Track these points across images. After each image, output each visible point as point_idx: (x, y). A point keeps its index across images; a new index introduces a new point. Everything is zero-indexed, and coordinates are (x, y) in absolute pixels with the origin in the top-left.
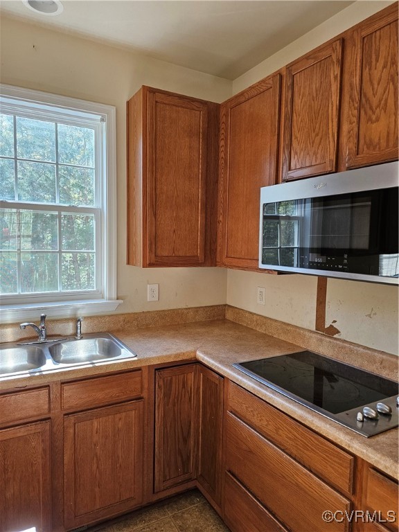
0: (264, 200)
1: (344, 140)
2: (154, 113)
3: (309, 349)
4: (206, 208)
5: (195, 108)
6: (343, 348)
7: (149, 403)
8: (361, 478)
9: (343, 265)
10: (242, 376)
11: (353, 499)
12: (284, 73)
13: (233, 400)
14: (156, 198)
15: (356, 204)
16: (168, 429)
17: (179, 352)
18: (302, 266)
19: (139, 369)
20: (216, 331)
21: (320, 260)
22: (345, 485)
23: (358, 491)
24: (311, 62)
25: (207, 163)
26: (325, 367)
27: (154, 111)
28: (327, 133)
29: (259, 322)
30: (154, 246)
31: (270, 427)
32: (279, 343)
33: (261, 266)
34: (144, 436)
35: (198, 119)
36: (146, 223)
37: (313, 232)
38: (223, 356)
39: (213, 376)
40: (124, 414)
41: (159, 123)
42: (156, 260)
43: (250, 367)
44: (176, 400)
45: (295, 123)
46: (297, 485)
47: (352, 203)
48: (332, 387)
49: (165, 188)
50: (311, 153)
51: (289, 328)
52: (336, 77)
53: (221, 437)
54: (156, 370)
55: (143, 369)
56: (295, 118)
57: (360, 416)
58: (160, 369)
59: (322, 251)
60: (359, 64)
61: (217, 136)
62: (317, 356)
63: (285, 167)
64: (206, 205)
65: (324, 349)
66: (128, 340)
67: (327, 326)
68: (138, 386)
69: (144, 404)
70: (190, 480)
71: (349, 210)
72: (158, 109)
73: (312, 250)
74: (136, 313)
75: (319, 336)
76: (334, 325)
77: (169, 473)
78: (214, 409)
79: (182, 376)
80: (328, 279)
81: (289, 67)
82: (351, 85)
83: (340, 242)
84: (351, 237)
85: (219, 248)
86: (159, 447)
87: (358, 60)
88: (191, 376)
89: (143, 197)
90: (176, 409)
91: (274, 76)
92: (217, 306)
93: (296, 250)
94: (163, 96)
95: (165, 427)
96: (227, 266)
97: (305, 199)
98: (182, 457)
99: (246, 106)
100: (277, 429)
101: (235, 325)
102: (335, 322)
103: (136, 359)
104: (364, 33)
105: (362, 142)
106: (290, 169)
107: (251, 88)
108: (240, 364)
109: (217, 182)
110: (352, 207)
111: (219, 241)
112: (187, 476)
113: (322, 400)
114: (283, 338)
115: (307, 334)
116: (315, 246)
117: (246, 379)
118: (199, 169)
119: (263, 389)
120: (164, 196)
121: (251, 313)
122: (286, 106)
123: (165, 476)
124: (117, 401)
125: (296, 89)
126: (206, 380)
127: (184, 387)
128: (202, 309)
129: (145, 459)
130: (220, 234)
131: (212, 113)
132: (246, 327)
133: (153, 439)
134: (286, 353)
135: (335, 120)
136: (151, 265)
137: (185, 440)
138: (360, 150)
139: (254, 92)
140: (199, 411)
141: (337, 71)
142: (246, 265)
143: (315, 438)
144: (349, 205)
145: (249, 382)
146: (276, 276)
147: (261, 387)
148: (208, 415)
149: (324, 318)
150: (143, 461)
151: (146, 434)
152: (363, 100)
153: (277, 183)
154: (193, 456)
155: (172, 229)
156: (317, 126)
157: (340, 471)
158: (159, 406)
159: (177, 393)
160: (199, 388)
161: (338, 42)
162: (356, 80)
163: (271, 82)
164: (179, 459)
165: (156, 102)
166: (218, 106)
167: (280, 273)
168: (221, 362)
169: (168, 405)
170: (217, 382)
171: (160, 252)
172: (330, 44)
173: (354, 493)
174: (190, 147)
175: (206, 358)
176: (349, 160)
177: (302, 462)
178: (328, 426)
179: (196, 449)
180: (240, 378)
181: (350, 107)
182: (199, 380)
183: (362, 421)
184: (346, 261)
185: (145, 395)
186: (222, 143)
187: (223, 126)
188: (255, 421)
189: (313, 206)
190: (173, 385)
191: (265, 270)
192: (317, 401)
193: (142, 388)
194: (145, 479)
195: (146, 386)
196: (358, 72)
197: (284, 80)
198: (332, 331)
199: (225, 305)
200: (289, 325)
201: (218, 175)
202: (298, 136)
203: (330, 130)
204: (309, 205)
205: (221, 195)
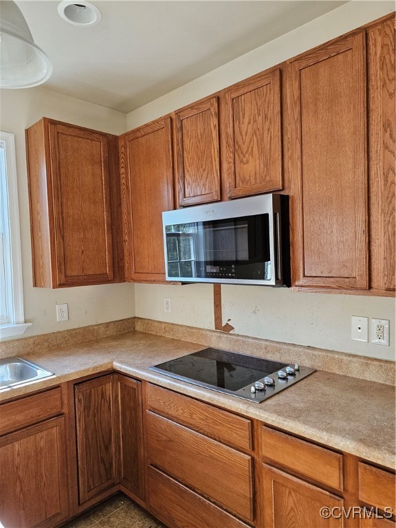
0: (166, 222)
1: (225, 175)
2: (56, 144)
3: (212, 346)
4: (112, 229)
5: (95, 139)
6: (238, 341)
7: (70, 418)
8: (258, 436)
9: (232, 273)
10: (159, 376)
11: (253, 454)
12: (174, 117)
13: (151, 398)
14: (63, 221)
15: (239, 226)
16: (90, 440)
17: (96, 365)
18: (199, 276)
19: (58, 386)
20: (129, 342)
21: (215, 271)
22: (246, 444)
23: (256, 447)
24: (195, 112)
25: (110, 188)
26: (225, 359)
27: (56, 140)
28: (212, 169)
29: (167, 329)
30: (63, 267)
31: (185, 415)
32: (186, 345)
33: (168, 279)
34: (66, 450)
35: (99, 149)
36: (54, 245)
37: (206, 248)
38: (139, 362)
39: (131, 382)
40: (45, 432)
41: (61, 152)
42: (65, 280)
43: (164, 367)
44: (96, 411)
45: (186, 159)
46: (211, 457)
47: (235, 225)
48: (231, 376)
49: (71, 212)
50: (201, 184)
51: (193, 331)
52: (215, 126)
53: (142, 436)
54: (74, 385)
55: (62, 386)
56: (185, 155)
57: (253, 389)
58: (78, 383)
59: (215, 263)
60: (231, 118)
61: (118, 164)
62: (218, 351)
63: (181, 195)
64: (112, 226)
65: (223, 344)
66: (41, 361)
67: (223, 324)
68: (58, 403)
69: (65, 420)
70: (113, 485)
71: (233, 231)
72: (60, 140)
73: (207, 263)
74: (46, 335)
75: (218, 334)
76: (229, 323)
77: (93, 482)
78: (133, 413)
79: (100, 388)
80: (222, 285)
81: (178, 112)
82: (227, 133)
83: (228, 255)
84: (236, 251)
85: (126, 266)
86: (82, 458)
87: (231, 115)
88: (109, 387)
89: (50, 220)
90: (96, 419)
91: (164, 118)
92: (126, 319)
93: (193, 263)
94: (64, 127)
95: (87, 439)
96: (135, 281)
97: (197, 223)
98: (105, 465)
99: (142, 140)
100: (191, 415)
101: (146, 335)
102: (229, 320)
103: (54, 376)
104: (233, 96)
105: (238, 178)
106: (185, 197)
107: (147, 125)
108: (155, 366)
109: (120, 205)
110: (235, 229)
111: (126, 259)
112: (110, 482)
113: (224, 382)
114: (189, 340)
115: (209, 333)
116: (208, 260)
117: (162, 377)
118: (103, 194)
119: (177, 382)
120: (71, 220)
121: (160, 322)
122: (178, 145)
123: (89, 487)
124: (38, 421)
125: (185, 131)
126: (124, 387)
127: (102, 397)
128: (113, 324)
129: (69, 473)
130: (126, 253)
131: (112, 144)
132: (156, 336)
133: (75, 452)
134: (192, 352)
135: (217, 159)
136: (61, 285)
137: (107, 448)
138: (237, 183)
139: (149, 130)
140: (119, 419)
141: (216, 122)
142: (153, 279)
143: (222, 414)
144: (233, 227)
145: (165, 380)
146: (180, 286)
147: (175, 382)
148: (128, 419)
149: (221, 318)
150: (67, 475)
151: (68, 449)
152: (236, 146)
153: (175, 208)
154: (115, 462)
155: (81, 250)
156: (204, 162)
157: (242, 434)
158: (79, 419)
159: (96, 404)
160: (117, 396)
161: (214, 99)
162: (230, 131)
163: (163, 123)
164: (102, 467)
165: (58, 133)
166: (116, 138)
167: (183, 283)
168: (137, 367)
169: (88, 417)
170: (135, 387)
171: (68, 273)
172: (209, 99)
173: (253, 449)
174: (93, 174)
175: (123, 366)
176: (230, 191)
177: (213, 436)
178: (231, 401)
179: (117, 454)
180: (156, 378)
181: (227, 151)
182: (117, 389)
183: (255, 393)
184: (233, 270)
185: (65, 410)
186: (122, 171)
187: (122, 156)
188: (173, 412)
189: (204, 228)
190: (93, 397)
191: (171, 281)
192: (221, 384)
193: (62, 403)
194: (70, 493)
195: (66, 402)
196: (231, 125)
197: (173, 122)
198: (228, 328)
199: (135, 318)
200: (192, 328)
201: (120, 199)
202: (189, 170)
203: (214, 167)
204: (201, 227)
205: (125, 217)
